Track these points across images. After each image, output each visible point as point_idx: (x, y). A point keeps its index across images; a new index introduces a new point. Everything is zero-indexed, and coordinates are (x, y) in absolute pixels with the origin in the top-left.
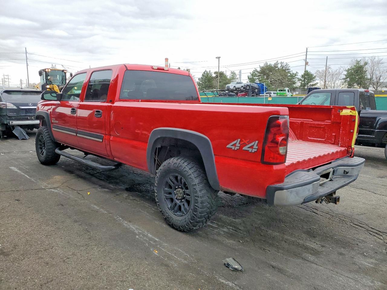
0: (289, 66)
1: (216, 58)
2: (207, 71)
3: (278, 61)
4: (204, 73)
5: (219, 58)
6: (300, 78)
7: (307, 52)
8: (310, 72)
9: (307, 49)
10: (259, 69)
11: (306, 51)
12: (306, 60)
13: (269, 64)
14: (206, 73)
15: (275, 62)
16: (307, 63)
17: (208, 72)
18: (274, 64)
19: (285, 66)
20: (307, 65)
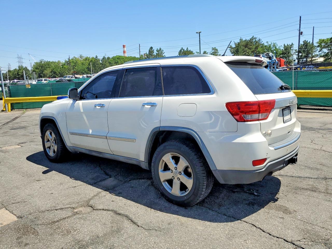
0: (261, 41)
1: (197, 33)
2: (183, 48)
3: (253, 37)
4: (181, 51)
5: (199, 33)
6: (297, 49)
7: (301, 20)
9: (300, 17)
10: (234, 46)
12: (300, 30)
14: (182, 51)
15: (251, 37)
16: (301, 33)
17: (185, 50)
19: (258, 41)
20: (301, 35)
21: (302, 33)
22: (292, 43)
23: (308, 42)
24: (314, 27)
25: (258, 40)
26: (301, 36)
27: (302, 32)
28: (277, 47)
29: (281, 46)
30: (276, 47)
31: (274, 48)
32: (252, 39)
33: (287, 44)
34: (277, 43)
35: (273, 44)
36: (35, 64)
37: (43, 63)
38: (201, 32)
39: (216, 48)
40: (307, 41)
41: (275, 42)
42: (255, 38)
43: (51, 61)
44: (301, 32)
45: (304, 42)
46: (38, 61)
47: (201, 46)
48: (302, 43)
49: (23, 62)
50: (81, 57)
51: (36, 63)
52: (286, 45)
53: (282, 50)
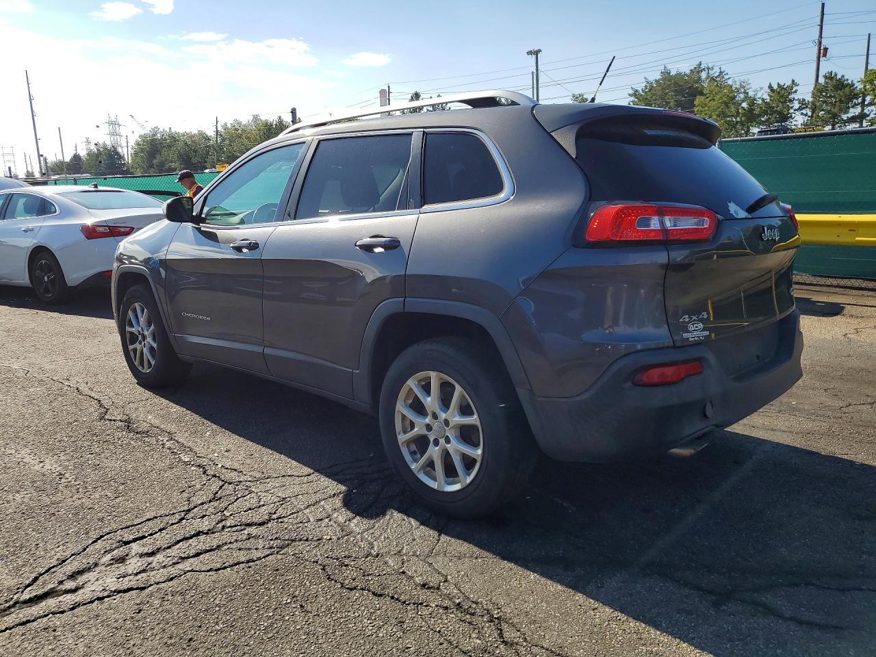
1: (530, 53)
3: (701, 64)
5: (536, 53)
6: (809, 98)
7: (823, 14)
8: (843, 76)
9: (823, 4)
11: (820, 14)
12: (820, 43)
13: (673, 73)
15: (692, 66)
16: (823, 52)
18: (688, 72)
19: (716, 77)
20: (824, 58)
21: (826, 49)
22: (793, 81)
23: (839, 77)
24: (869, 35)
25: (716, 75)
26: (821, 59)
27: (828, 48)
28: (751, 94)
29: (761, 88)
30: (748, 93)
31: (742, 96)
32: (699, 72)
33: (778, 84)
34: (749, 82)
35: (738, 83)
36: (139, 140)
37: (159, 136)
38: (539, 51)
39: (585, 97)
40: (836, 75)
41: (742, 78)
42: (709, 69)
43: (181, 131)
44: (824, 48)
45: (825, 77)
46: (147, 130)
47: (540, 89)
48: (822, 80)
49: (122, 134)
50: (255, 122)
51: (143, 137)
52: (775, 87)
53: (763, 100)
